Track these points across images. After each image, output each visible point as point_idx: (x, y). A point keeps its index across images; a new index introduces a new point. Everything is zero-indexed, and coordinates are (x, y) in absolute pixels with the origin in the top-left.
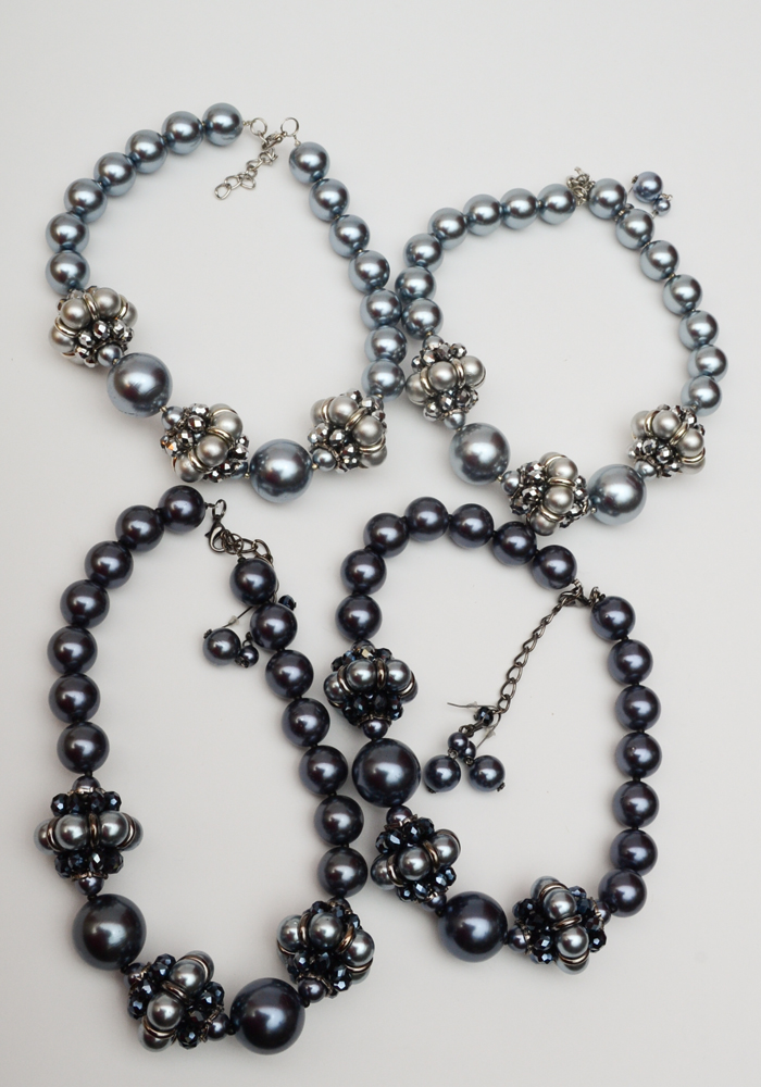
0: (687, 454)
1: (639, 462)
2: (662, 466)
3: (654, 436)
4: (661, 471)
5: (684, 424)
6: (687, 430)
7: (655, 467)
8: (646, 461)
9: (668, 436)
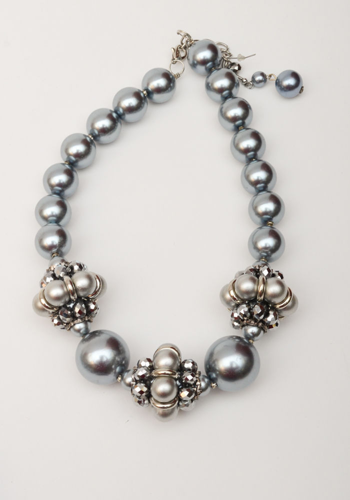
0: (277, 300)
1: (243, 328)
2: (262, 321)
3: (243, 301)
4: (265, 326)
5: (261, 278)
6: (264, 283)
7: (257, 326)
8: (247, 325)
9: (253, 295)
